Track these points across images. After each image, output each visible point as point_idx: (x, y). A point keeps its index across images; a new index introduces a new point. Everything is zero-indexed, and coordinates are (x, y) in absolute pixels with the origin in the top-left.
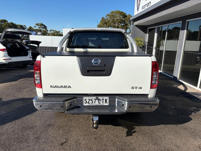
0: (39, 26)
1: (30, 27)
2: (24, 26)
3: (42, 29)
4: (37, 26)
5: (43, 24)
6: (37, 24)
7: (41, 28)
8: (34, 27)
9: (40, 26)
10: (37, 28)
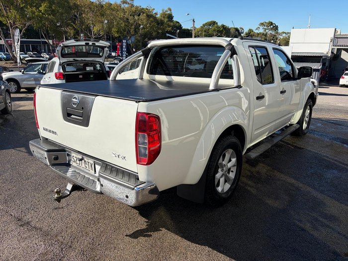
0: (265, 27)
1: (250, 30)
2: (241, 28)
3: (270, 32)
4: (261, 27)
5: (271, 22)
6: (262, 24)
7: (267, 31)
8: (257, 29)
9: (267, 26)
10: (261, 31)
